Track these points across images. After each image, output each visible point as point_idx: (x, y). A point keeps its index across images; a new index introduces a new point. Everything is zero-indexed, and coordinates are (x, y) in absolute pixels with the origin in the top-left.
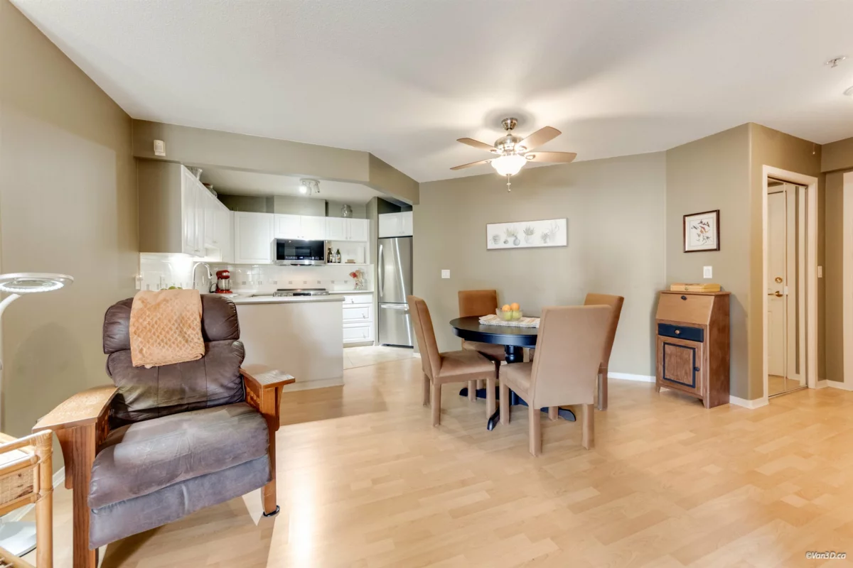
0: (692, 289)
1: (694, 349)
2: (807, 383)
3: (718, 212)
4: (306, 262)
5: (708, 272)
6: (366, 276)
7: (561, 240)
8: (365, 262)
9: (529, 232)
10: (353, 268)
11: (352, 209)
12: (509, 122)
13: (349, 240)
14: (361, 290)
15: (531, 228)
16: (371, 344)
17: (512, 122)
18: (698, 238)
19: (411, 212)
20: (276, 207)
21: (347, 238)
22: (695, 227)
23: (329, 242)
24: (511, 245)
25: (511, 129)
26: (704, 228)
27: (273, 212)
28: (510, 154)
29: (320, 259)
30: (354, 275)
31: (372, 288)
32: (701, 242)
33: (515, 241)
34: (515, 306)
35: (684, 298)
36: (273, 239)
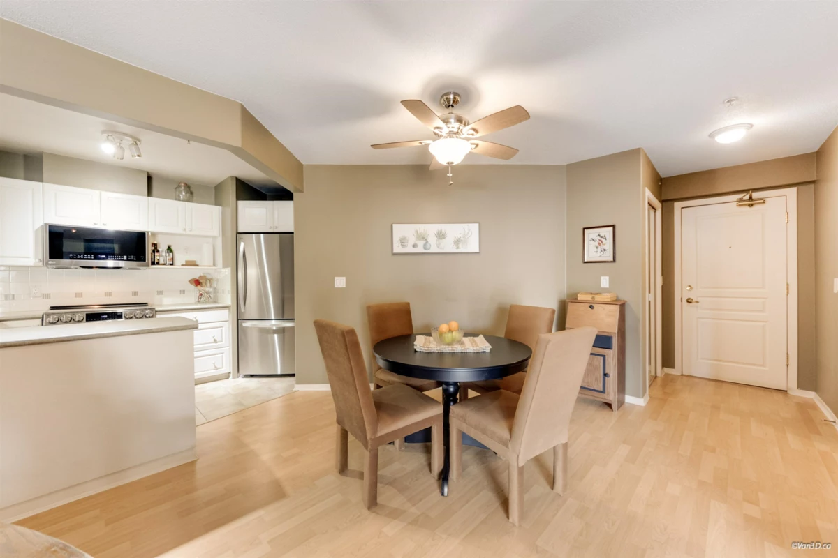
0: (598, 298)
1: (604, 356)
2: (656, 373)
3: (614, 226)
4: (110, 263)
5: (605, 282)
6: (215, 285)
7: (473, 246)
8: (214, 265)
9: (441, 236)
10: (196, 273)
11: (192, 189)
12: (451, 97)
13: (188, 233)
14: (209, 303)
15: (443, 231)
16: (227, 376)
17: (455, 98)
18: (595, 250)
19: (292, 202)
20: (46, 174)
21: (185, 230)
22: (593, 240)
23: (154, 234)
24: (420, 249)
25: (453, 106)
26: (602, 241)
27: (41, 180)
28: (453, 137)
29: (138, 259)
30: (197, 282)
31: (228, 299)
32: (599, 254)
33: (425, 245)
34: (454, 325)
35: (591, 307)
36: (40, 223)
